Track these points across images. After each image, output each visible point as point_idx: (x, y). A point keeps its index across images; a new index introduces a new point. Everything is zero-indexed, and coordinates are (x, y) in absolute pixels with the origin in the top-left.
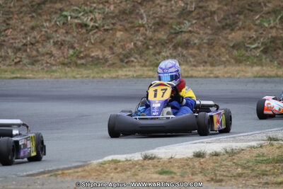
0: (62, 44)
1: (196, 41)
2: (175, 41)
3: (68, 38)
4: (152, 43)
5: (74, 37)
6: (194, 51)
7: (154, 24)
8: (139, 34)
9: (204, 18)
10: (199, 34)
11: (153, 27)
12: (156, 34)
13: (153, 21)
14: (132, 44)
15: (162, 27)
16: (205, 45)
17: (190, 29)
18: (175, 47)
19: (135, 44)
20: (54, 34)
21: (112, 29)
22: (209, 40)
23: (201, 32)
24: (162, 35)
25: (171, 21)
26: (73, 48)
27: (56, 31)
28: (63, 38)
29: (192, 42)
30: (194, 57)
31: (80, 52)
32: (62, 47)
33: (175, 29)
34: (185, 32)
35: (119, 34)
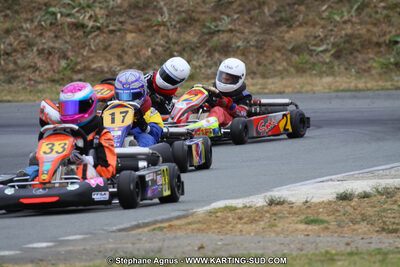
0: (50, 53)
1: (240, 43)
2: (210, 44)
3: (58, 44)
4: (177, 48)
5: (66, 42)
7: (179, 22)
8: (159, 36)
9: (249, 11)
10: (243, 33)
11: (178, 26)
12: (182, 35)
13: (177, 18)
14: (150, 50)
15: (190, 25)
16: (252, 49)
17: (230, 26)
18: (210, 53)
19: (153, 50)
20: (38, 39)
21: (119, 30)
22: (257, 41)
23: (246, 31)
24: (191, 36)
25: (203, 17)
26: (65, 57)
27: (41, 35)
28: (52, 44)
29: (234, 46)
31: (77, 64)
32: (51, 58)
33: (210, 28)
34: (223, 31)
35: (130, 37)
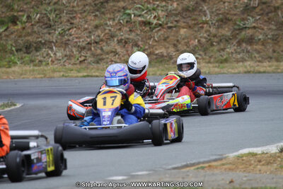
0: (126, 43)
1: (261, 37)
2: (239, 37)
3: (132, 36)
4: (216, 40)
5: (137, 35)
6: (258, 47)
7: (217, 21)
8: (203, 31)
9: (267, 14)
10: (263, 29)
11: (217, 24)
12: (220, 30)
13: (216, 18)
14: (196, 41)
15: (226, 23)
16: (269, 41)
17: (254, 24)
18: (239, 43)
19: (199, 41)
20: (117, 32)
22: (273, 35)
23: (265, 28)
24: (226, 31)
25: (235, 17)
26: (137, 45)
27: (120, 29)
28: (127, 36)
29: (256, 38)
30: (259, 52)
31: (144, 50)
32: (126, 46)
33: (239, 25)
34: (249, 28)
35: (183, 31)
